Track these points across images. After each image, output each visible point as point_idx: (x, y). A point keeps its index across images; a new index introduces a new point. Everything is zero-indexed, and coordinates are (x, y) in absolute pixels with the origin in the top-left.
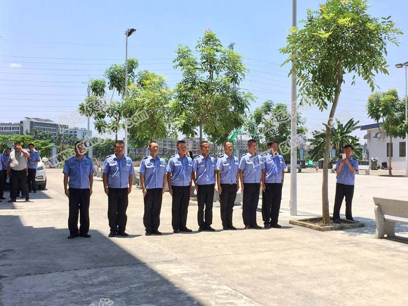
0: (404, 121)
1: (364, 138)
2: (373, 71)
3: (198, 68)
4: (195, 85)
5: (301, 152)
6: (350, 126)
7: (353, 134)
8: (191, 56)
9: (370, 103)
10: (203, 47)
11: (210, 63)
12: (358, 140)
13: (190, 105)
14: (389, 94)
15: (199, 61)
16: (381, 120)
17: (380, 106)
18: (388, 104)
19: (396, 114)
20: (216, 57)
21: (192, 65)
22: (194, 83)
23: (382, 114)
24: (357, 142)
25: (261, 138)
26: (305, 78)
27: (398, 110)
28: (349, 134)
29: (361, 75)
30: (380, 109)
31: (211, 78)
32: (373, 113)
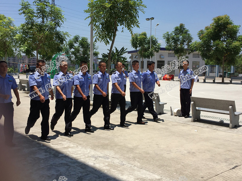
0: (149, 50)
1: (130, 58)
2: (132, 26)
3: (35, 16)
4: (33, 26)
5: (96, 66)
6: (122, 51)
7: (123, 56)
8: (30, 8)
9: (132, 40)
10: (38, 3)
11: (42, 13)
12: (126, 59)
13: (30, 38)
14: (142, 35)
15: (35, 11)
16: (138, 49)
17: (138, 41)
18: (142, 40)
19: (145, 46)
20: (46, 10)
21: (31, 14)
22: (32, 25)
23: (138, 46)
24: (126, 60)
25: (73, 57)
26: (98, 27)
27: (146, 44)
28: (122, 56)
29: (126, 27)
30: (138, 43)
31: (43, 22)
32: (134, 44)
